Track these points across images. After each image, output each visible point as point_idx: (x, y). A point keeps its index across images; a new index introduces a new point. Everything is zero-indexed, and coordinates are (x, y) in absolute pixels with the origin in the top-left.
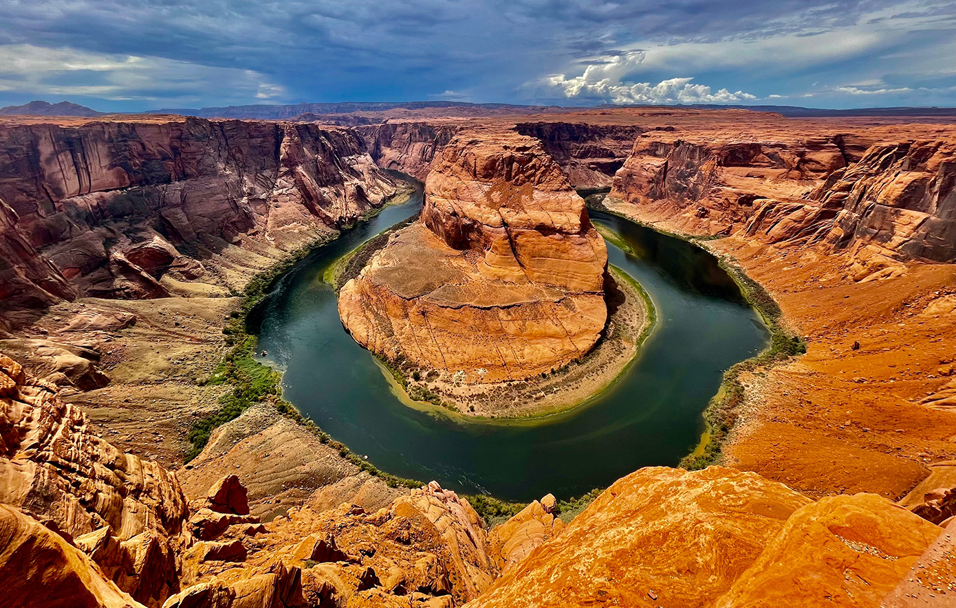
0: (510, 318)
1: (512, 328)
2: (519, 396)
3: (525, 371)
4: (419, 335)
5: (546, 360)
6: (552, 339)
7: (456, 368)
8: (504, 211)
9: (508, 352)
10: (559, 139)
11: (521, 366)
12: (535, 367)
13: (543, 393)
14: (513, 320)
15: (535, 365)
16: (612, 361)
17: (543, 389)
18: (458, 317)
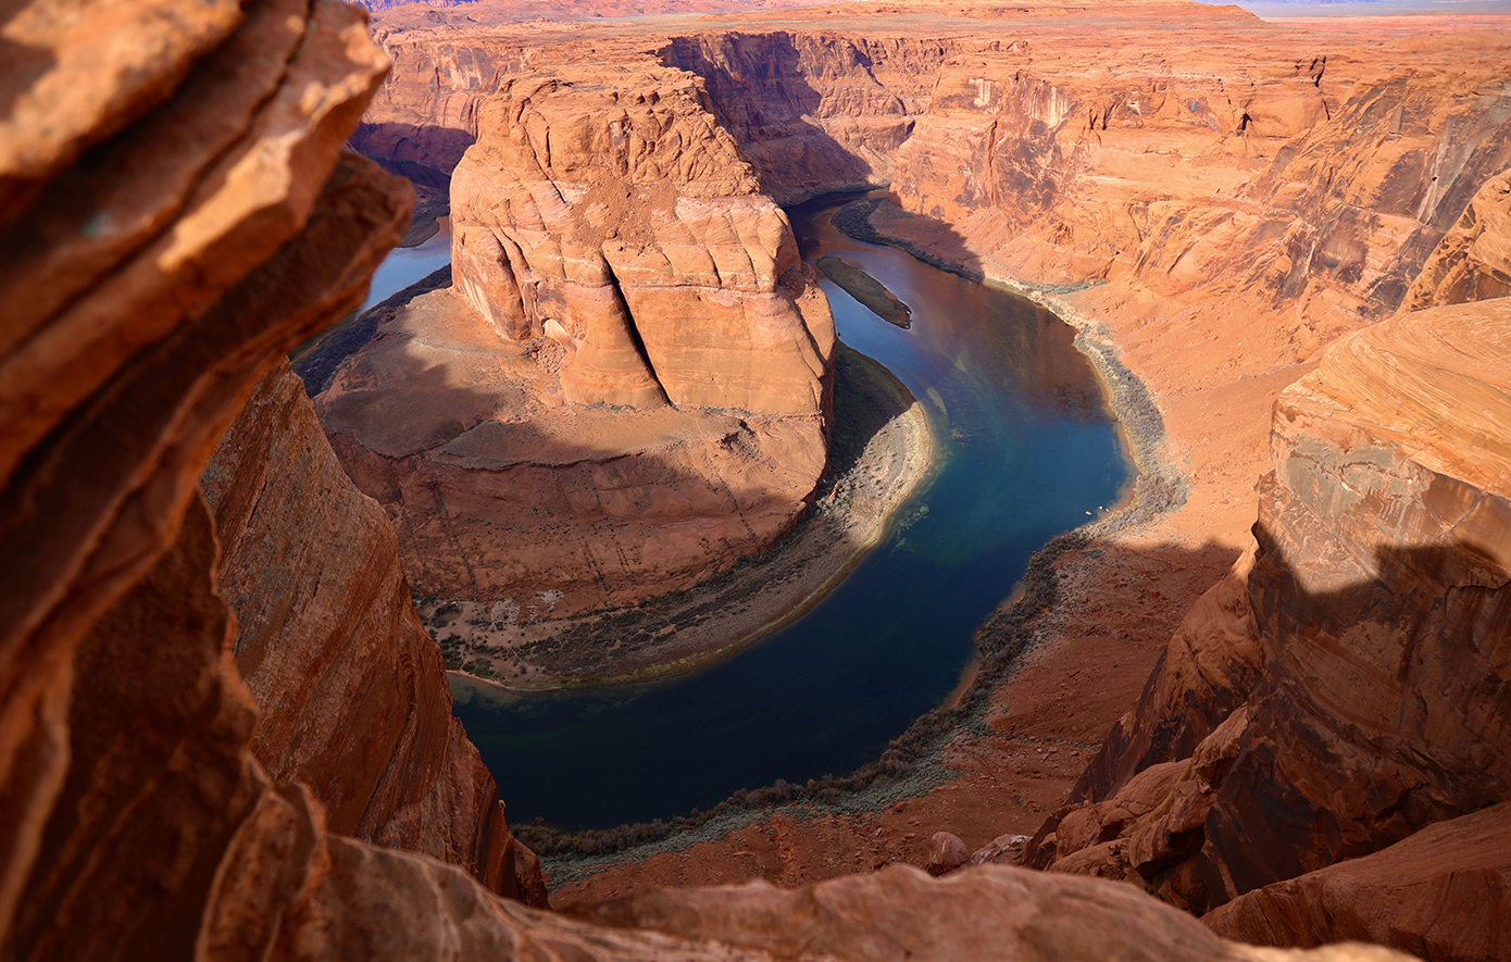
0: (616, 482)
1: (619, 504)
2: (623, 639)
3: (642, 587)
4: (423, 533)
5: (686, 562)
6: (704, 520)
7: (497, 595)
8: (611, 249)
9: (607, 553)
10: (778, 71)
11: (634, 578)
12: (662, 578)
13: (671, 628)
14: (623, 487)
15: (663, 573)
16: (823, 553)
17: (673, 620)
18: (504, 489)
